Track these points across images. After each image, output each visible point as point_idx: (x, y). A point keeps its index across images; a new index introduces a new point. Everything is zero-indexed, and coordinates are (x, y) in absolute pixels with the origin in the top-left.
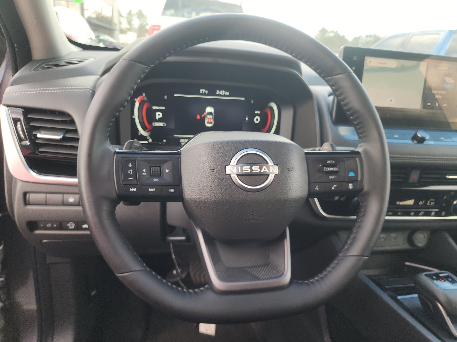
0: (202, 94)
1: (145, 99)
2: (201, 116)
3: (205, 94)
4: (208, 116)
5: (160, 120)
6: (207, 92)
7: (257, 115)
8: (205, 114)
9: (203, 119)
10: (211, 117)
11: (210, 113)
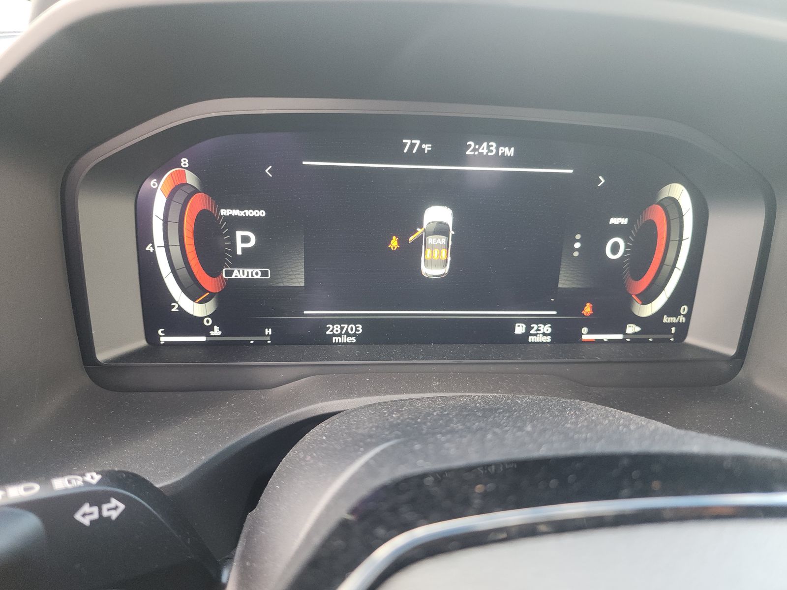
0: (410, 158)
1: (191, 179)
2: (402, 241)
3: (421, 157)
4: (431, 240)
5: (248, 259)
6: (427, 147)
7: (618, 230)
8: (420, 231)
9: (413, 251)
10: (442, 240)
11: (441, 229)
